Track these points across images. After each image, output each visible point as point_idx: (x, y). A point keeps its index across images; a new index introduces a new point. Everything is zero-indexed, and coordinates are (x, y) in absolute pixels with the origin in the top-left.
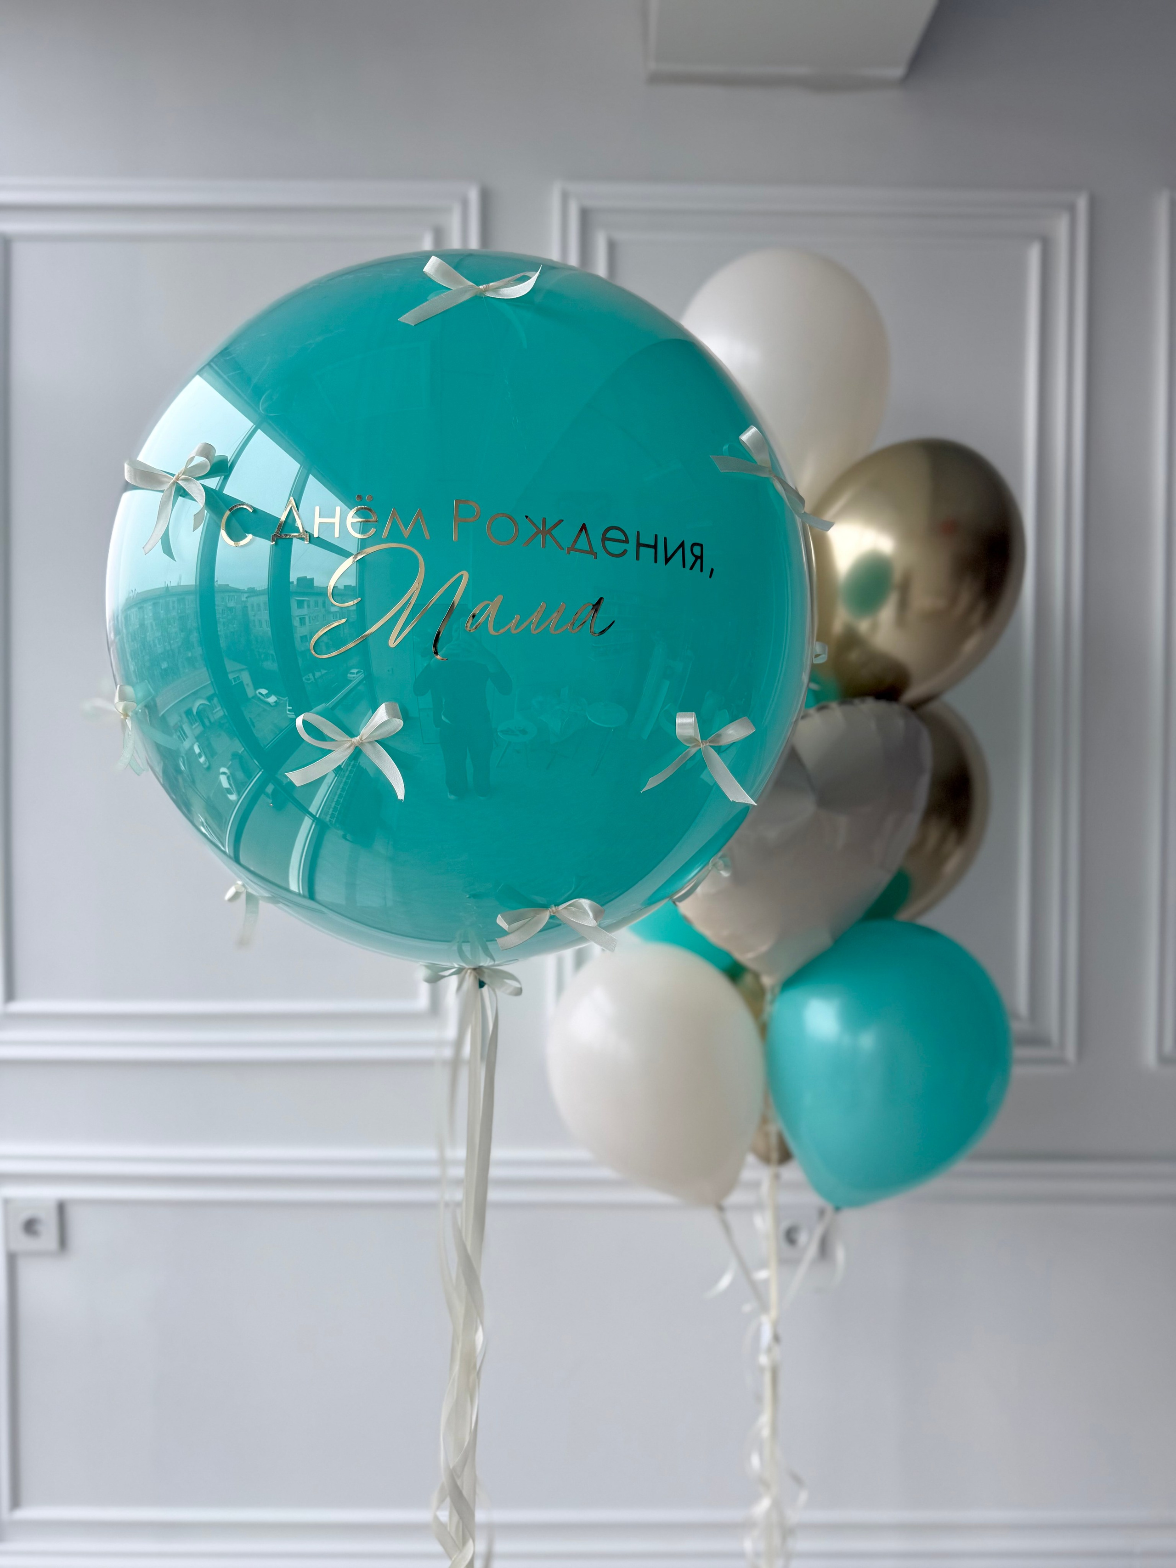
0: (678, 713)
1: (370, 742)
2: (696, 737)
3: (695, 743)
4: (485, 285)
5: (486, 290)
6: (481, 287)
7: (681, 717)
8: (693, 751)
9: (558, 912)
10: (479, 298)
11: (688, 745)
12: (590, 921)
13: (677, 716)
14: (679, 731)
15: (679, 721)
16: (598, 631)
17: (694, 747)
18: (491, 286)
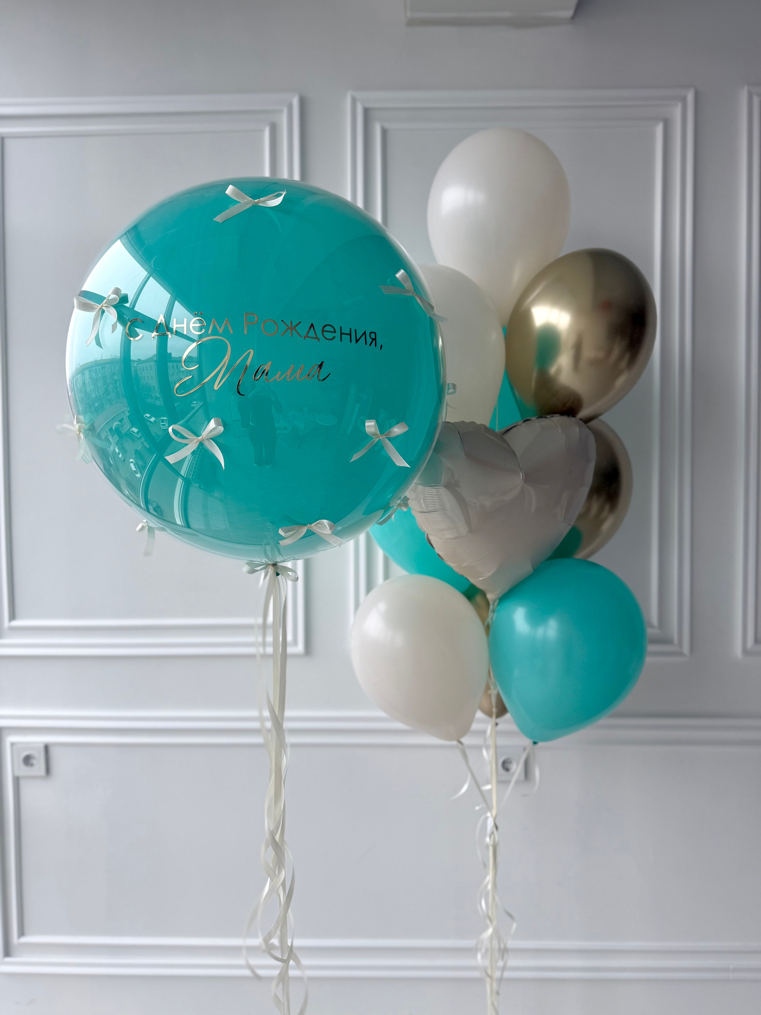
0: (366, 421)
1: (207, 439)
2: (377, 433)
3: (376, 437)
4: (258, 200)
5: (259, 202)
6: (256, 201)
7: (368, 422)
8: (377, 440)
9: (311, 527)
10: (255, 207)
11: (373, 437)
12: (328, 531)
13: (366, 422)
14: (367, 430)
15: (367, 424)
16: (321, 378)
17: (377, 438)
18: (262, 200)
